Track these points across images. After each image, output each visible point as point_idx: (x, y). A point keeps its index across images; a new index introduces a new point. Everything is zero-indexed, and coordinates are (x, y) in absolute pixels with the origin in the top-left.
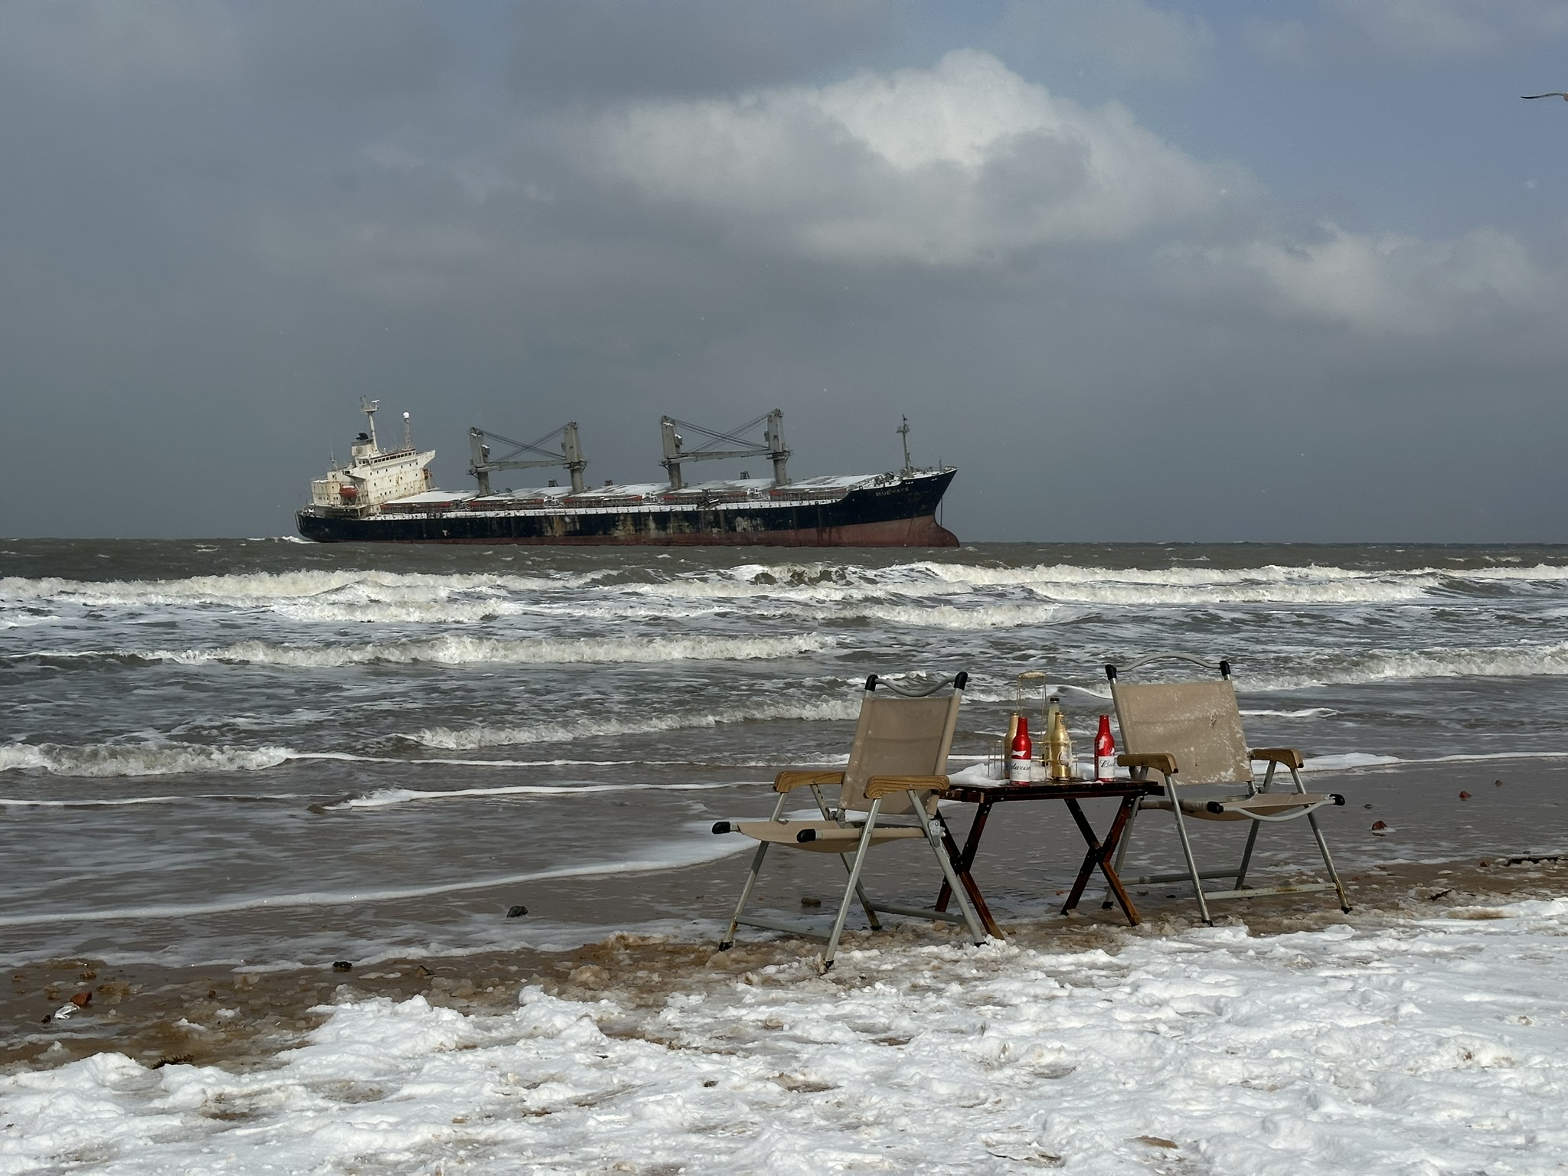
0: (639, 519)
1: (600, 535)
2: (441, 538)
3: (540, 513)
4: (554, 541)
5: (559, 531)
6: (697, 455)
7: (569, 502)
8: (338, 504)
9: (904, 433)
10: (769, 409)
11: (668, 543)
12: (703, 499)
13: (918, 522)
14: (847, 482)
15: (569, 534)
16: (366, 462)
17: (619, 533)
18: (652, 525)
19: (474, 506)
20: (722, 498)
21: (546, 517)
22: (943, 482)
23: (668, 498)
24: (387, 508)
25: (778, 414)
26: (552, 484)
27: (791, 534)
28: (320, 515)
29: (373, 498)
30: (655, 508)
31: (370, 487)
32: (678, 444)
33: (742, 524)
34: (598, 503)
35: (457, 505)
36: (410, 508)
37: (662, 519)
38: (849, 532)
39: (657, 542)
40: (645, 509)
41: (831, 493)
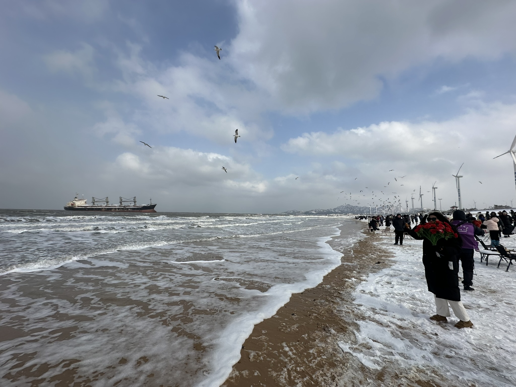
0: (115, 209)
1: (110, 210)
2: (86, 210)
3: (101, 207)
4: (103, 211)
5: (104, 210)
6: (124, 201)
7: (106, 206)
8: (71, 206)
9: (151, 200)
10: (134, 197)
11: (119, 211)
12: (124, 206)
13: (152, 210)
14: (143, 205)
15: (105, 210)
16: (76, 201)
17: (112, 210)
18: (117, 209)
19: (92, 206)
20: (127, 206)
21: (102, 208)
22: (155, 205)
23: (119, 206)
24: (78, 206)
25: (135, 197)
26: (104, 204)
27: (135, 211)
28: (67, 207)
29: (76, 205)
30: (118, 207)
31: (76, 204)
32: (122, 200)
33: (129, 209)
34: (110, 206)
35: (89, 206)
36: (82, 206)
37: (118, 209)
38: (143, 211)
39: (117, 211)
40: (116, 207)
41: (141, 206)
